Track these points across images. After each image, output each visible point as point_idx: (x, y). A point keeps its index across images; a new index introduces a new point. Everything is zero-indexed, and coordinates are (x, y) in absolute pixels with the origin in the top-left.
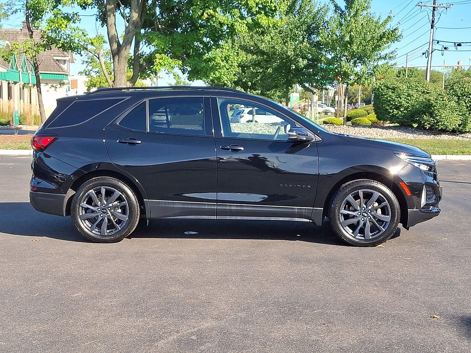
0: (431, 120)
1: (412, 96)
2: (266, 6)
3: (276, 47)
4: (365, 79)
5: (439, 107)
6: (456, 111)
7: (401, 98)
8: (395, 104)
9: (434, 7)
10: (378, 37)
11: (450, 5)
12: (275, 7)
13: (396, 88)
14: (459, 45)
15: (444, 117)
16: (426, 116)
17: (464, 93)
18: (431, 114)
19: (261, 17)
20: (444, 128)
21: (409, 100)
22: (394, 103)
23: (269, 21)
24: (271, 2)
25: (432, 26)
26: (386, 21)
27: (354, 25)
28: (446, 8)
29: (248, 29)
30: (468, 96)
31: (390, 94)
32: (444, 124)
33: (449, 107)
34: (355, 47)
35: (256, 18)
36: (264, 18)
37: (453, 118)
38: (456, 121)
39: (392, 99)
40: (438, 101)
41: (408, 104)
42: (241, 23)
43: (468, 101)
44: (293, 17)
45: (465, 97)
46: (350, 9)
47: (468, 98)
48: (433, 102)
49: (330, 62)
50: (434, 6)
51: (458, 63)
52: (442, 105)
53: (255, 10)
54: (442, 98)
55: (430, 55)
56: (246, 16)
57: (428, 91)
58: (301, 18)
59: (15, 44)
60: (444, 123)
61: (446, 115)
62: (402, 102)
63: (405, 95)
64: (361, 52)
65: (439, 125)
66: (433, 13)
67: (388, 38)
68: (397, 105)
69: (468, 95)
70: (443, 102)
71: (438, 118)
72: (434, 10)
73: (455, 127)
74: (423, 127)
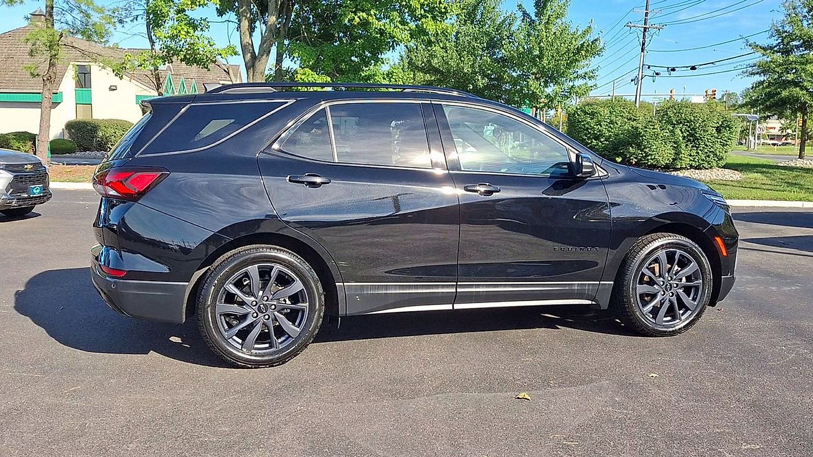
0: (639, 154)
1: (616, 123)
2: (434, 8)
3: (450, 63)
4: (558, 102)
5: (649, 137)
6: (670, 142)
7: (601, 126)
8: (594, 133)
9: (645, 28)
10: (574, 50)
11: (663, 26)
12: (445, 8)
13: (595, 113)
14: (673, 70)
15: (655, 150)
16: (633, 147)
17: (680, 120)
18: (639, 146)
19: (426, 21)
20: (654, 163)
21: (611, 128)
22: (592, 132)
23: (437, 27)
24: (440, 3)
25: (642, 48)
26: (585, 32)
27: (545, 34)
28: (659, 29)
29: (410, 37)
30: (686, 124)
31: (589, 120)
32: (654, 158)
33: (662, 137)
34: (545, 62)
35: (420, 22)
36: (430, 22)
37: (666, 151)
38: (670, 154)
39: (591, 126)
40: (648, 130)
41: (610, 133)
42: (402, 30)
43: (686, 129)
44: (472, 28)
45: (682, 125)
46: (541, 17)
47: (685, 126)
48: (641, 130)
49: (515, 82)
50: (644, 26)
51: (671, 92)
52: (652, 135)
53: (419, 13)
54: (653, 125)
55: (640, 82)
56: (408, 21)
57: (635, 118)
58: (482, 27)
59: (126, 56)
60: (655, 156)
61: (658, 147)
62: (603, 130)
63: (607, 122)
64: (553, 68)
65: (648, 160)
66: (644, 34)
67: (587, 51)
68: (596, 134)
69: (685, 122)
70: (654, 130)
71: (647, 150)
72: (645, 31)
73: (668, 162)
74: (628, 161)
